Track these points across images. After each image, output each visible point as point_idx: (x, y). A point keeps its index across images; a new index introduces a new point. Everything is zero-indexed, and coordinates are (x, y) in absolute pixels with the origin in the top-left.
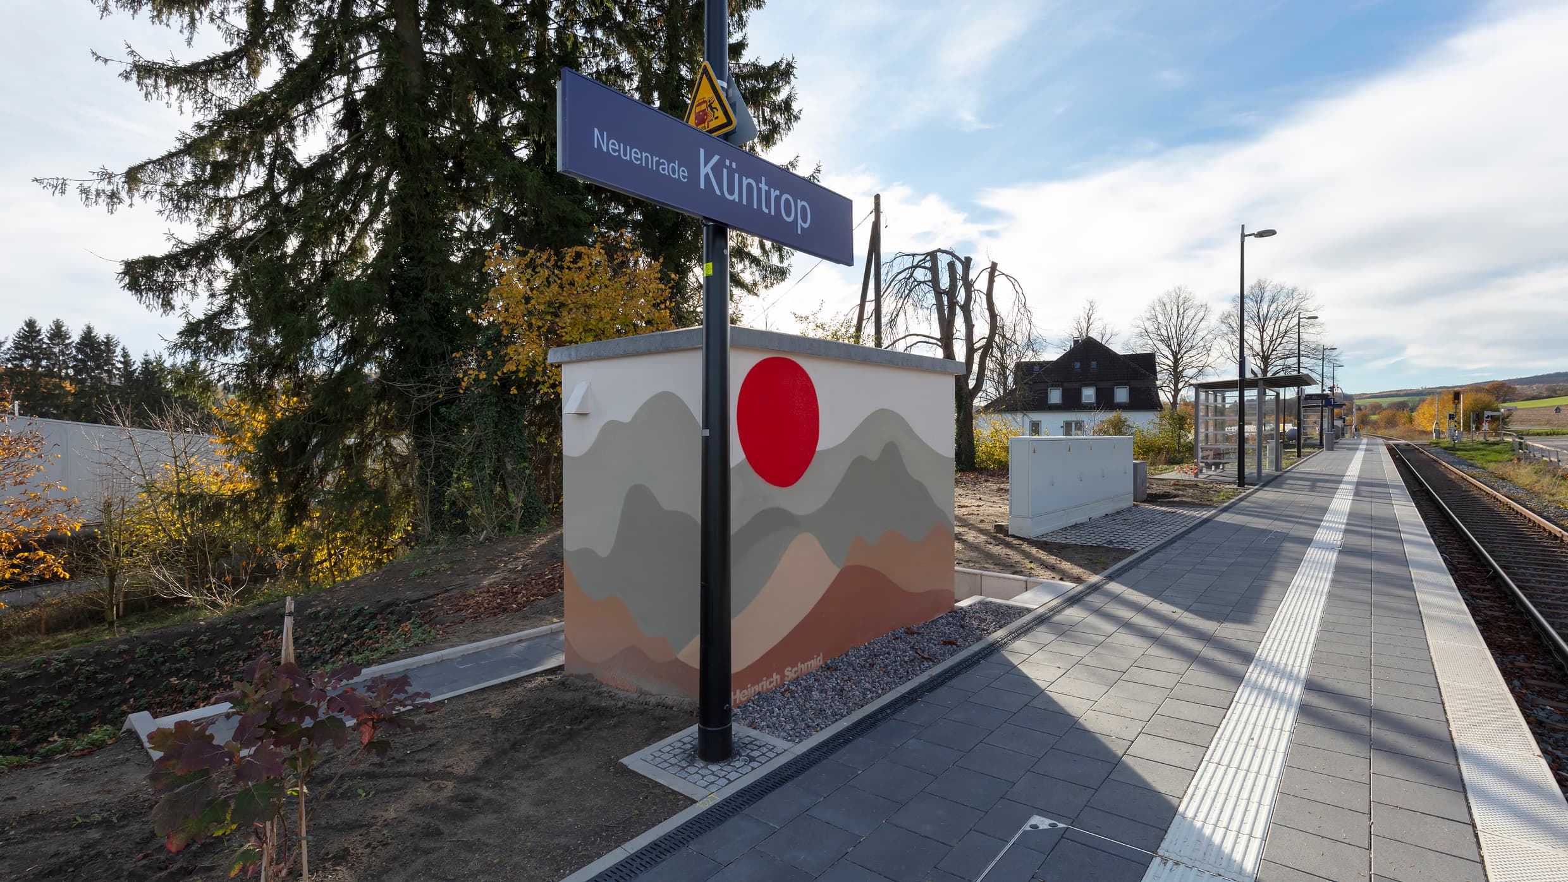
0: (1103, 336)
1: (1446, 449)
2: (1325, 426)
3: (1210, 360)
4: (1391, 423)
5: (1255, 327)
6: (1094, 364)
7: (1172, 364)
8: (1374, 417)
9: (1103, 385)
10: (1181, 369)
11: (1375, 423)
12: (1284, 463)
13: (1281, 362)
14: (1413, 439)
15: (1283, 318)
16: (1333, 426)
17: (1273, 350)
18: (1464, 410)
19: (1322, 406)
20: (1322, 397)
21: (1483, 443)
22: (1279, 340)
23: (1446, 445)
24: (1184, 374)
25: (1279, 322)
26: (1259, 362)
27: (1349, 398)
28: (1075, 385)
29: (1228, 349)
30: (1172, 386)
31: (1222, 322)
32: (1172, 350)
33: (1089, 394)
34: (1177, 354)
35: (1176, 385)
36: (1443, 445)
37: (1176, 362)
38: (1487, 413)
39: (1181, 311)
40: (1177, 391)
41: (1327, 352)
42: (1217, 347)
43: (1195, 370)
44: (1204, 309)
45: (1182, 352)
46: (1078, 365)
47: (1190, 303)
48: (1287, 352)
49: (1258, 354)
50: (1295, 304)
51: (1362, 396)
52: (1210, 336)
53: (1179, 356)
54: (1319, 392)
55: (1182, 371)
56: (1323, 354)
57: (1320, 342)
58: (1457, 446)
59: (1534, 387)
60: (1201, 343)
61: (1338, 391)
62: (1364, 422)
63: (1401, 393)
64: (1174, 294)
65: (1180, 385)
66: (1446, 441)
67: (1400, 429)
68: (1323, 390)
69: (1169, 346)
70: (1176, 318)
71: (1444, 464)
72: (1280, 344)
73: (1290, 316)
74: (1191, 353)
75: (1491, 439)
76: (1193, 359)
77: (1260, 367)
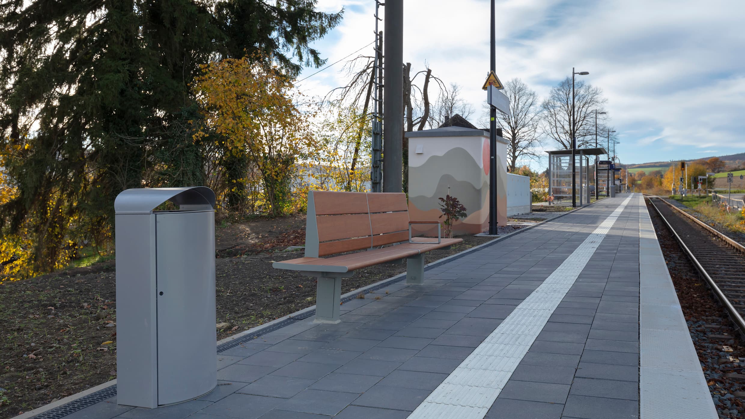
0: (463, 113)
1: (678, 200)
2: (610, 185)
3: (536, 135)
4: (650, 185)
5: (565, 112)
7: (511, 137)
8: (639, 182)
10: (517, 141)
11: (640, 185)
12: (591, 201)
13: (581, 138)
14: (660, 194)
15: (583, 107)
16: (614, 184)
17: (577, 130)
18: (688, 175)
19: (609, 170)
20: (608, 162)
21: (698, 197)
22: (581, 122)
23: (679, 198)
24: (519, 145)
25: (580, 110)
26: (568, 137)
27: (625, 167)
29: (548, 128)
30: (512, 154)
31: (545, 108)
32: (511, 126)
34: (515, 130)
35: (514, 153)
37: (514, 135)
38: (700, 177)
39: (517, 97)
40: (515, 158)
41: (610, 133)
42: (540, 126)
43: (527, 142)
44: (532, 97)
45: (518, 128)
47: (523, 92)
48: (585, 132)
49: (567, 132)
50: (590, 97)
51: (632, 166)
52: (536, 117)
53: (516, 131)
54: (606, 159)
55: (519, 142)
56: (609, 133)
57: (606, 125)
58: (684, 199)
59: (737, 162)
60: (531, 123)
61: (617, 161)
62: (633, 183)
63: (657, 164)
64: (512, 84)
65: (517, 153)
66: (678, 196)
67: (655, 189)
68: (609, 158)
69: (509, 123)
70: (513, 102)
71: (673, 206)
72: (581, 125)
73: (587, 106)
74: (523, 130)
75: (702, 195)
76: (525, 134)
77: (568, 142)
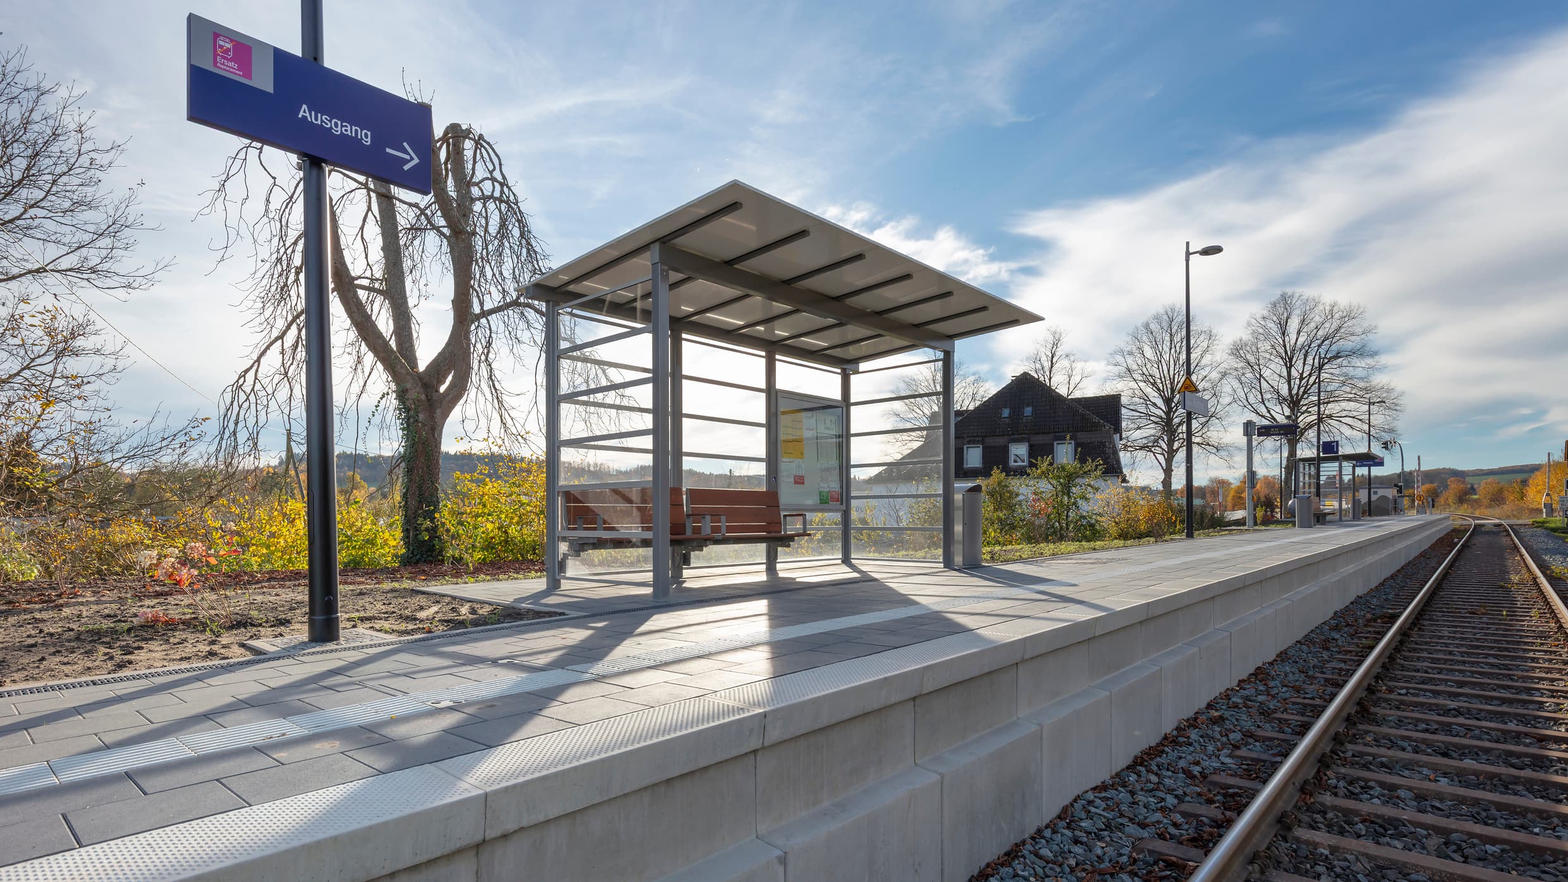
1: (1554, 530)
4: (1497, 499)
6: (1028, 411)
7: (1164, 415)
9: (1039, 439)
28: (1000, 441)
30: (1165, 446)
32: (1163, 396)
33: (1019, 451)
35: (1170, 445)
36: (1553, 525)
40: (1171, 452)
46: (1006, 413)
66: (1557, 519)
69: (1160, 391)
